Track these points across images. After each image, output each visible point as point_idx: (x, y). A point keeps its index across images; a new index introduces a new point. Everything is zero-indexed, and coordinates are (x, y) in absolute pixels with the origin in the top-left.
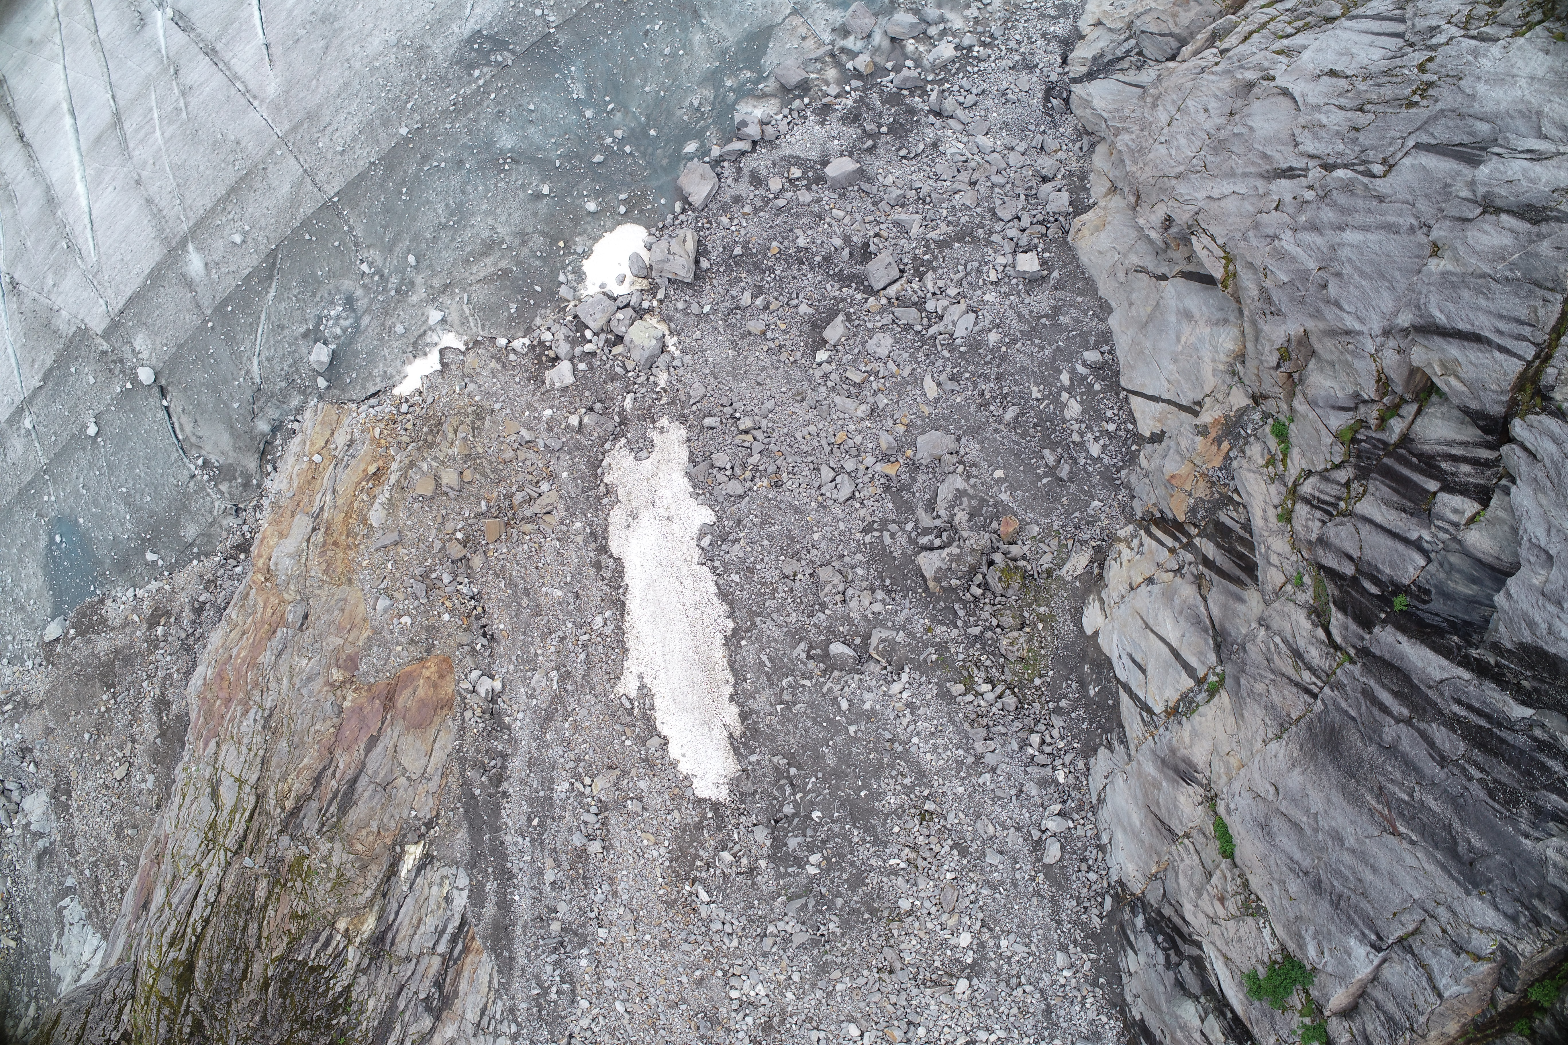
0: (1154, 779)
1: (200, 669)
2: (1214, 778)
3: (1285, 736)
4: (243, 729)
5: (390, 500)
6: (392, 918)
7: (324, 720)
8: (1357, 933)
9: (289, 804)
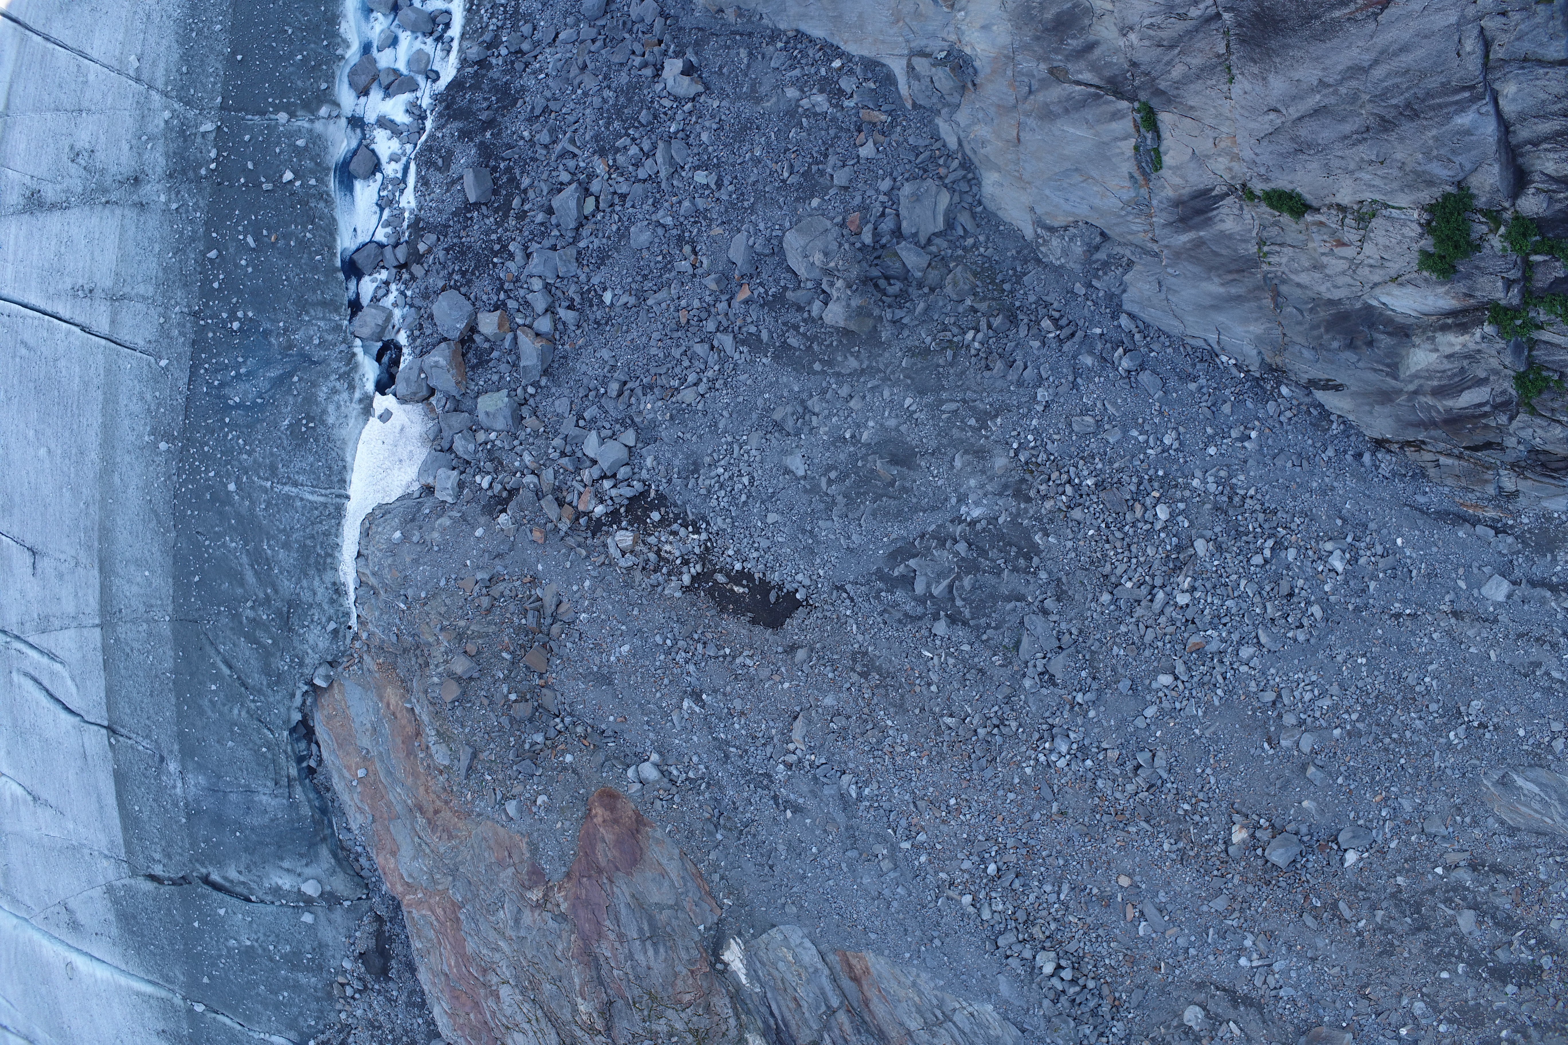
0: (1190, 241)
1: (437, 1012)
2: (1227, 177)
3: (1234, 71)
4: (508, 1012)
5: (438, 733)
6: (772, 1022)
7: (560, 937)
8: (1452, 109)
9: (599, 1025)
